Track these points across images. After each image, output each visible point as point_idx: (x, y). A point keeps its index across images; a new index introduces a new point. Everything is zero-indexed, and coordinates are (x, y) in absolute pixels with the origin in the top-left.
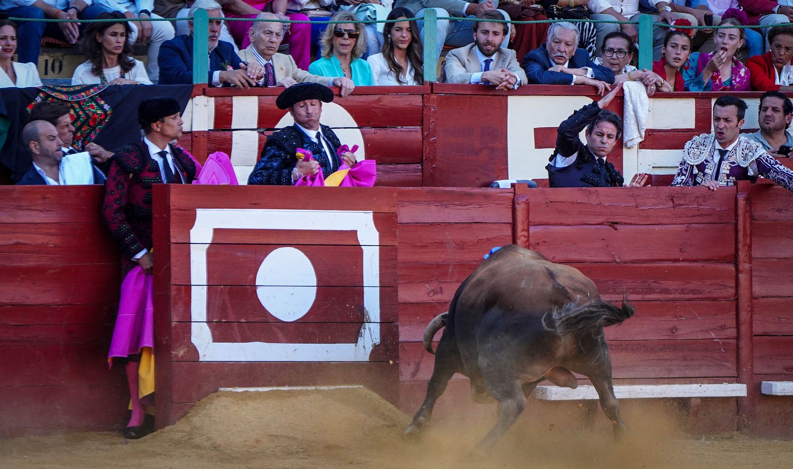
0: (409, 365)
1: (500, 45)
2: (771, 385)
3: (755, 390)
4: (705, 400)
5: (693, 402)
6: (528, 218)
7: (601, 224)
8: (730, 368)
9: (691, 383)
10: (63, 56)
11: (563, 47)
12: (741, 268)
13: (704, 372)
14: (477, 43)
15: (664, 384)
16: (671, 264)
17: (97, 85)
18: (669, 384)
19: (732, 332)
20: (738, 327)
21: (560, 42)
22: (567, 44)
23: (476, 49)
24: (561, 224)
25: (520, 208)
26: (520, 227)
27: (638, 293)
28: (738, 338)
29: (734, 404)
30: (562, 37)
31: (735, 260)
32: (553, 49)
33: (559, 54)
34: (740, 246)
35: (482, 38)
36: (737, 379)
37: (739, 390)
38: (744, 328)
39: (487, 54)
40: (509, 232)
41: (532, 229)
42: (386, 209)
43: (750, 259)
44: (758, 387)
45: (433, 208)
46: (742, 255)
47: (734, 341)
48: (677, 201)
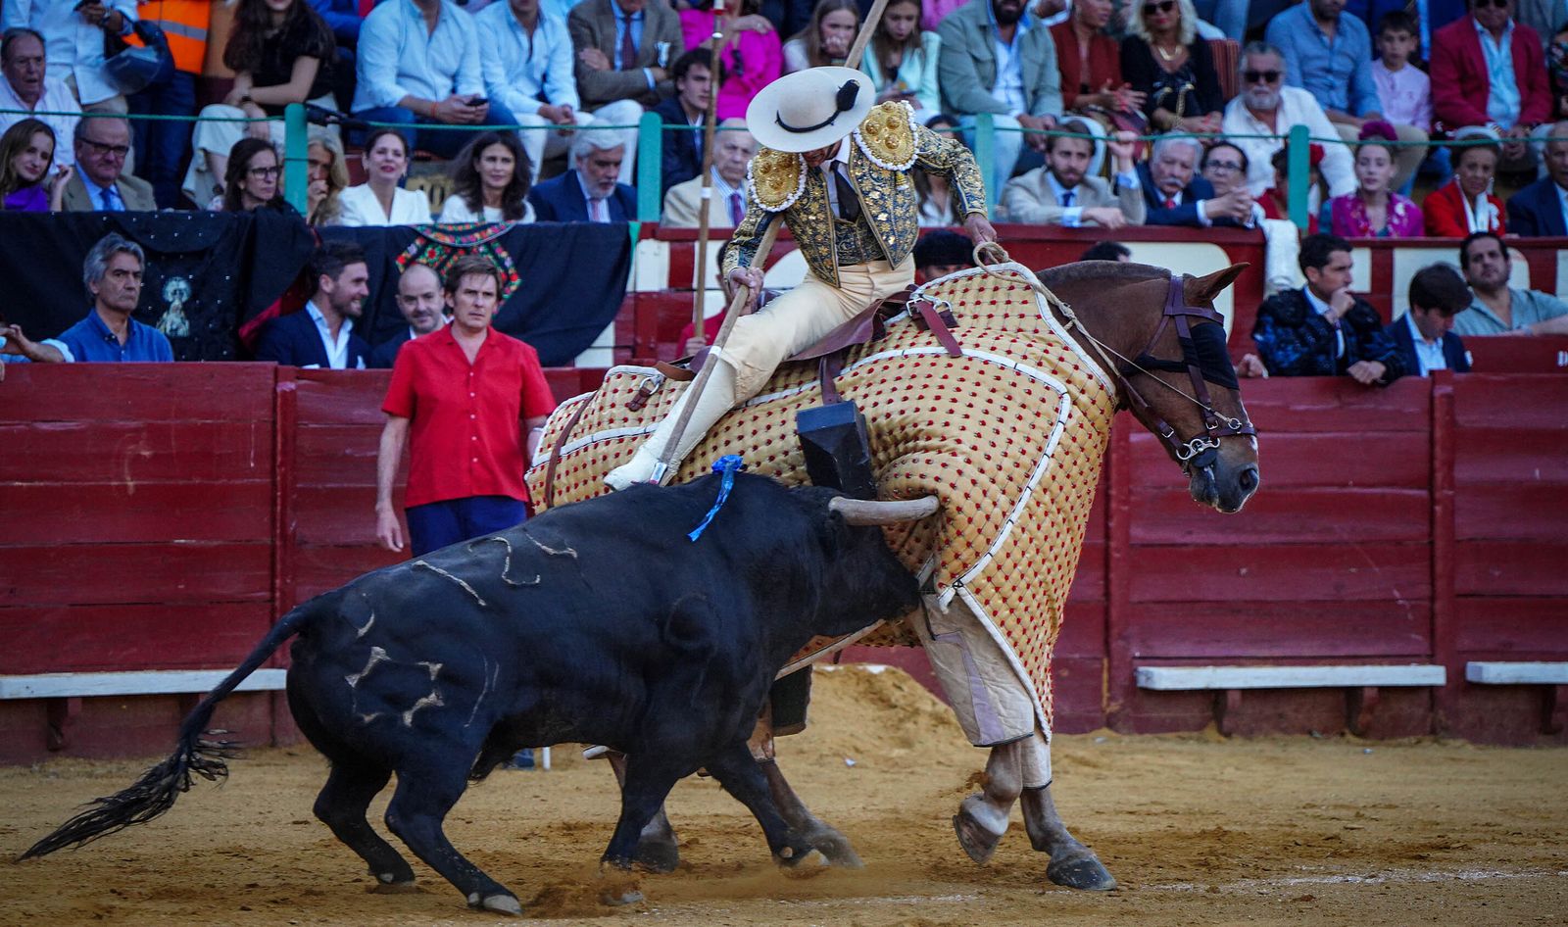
1: (1085, 172)
2: (1480, 669)
3: (1456, 675)
4: (1385, 691)
5: (1367, 694)
8: (1419, 641)
9: (1364, 664)
10: (445, 180)
11: (1177, 170)
12: (1438, 495)
13: (1382, 648)
14: (1052, 168)
15: (1324, 665)
16: (1335, 490)
17: (497, 224)
18: (1330, 665)
19: (1424, 590)
20: (1433, 584)
21: (1172, 162)
22: (1184, 166)
23: (1050, 176)
28: (1432, 599)
29: (1425, 696)
30: (1177, 155)
31: (1429, 483)
32: (1161, 172)
33: (1171, 180)
34: (1437, 464)
35: (1062, 163)
36: (1431, 659)
37: (1434, 675)
38: (1441, 584)
39: (1068, 185)
43: (1451, 483)
44: (1463, 671)
46: (1439, 476)
47: (1426, 603)
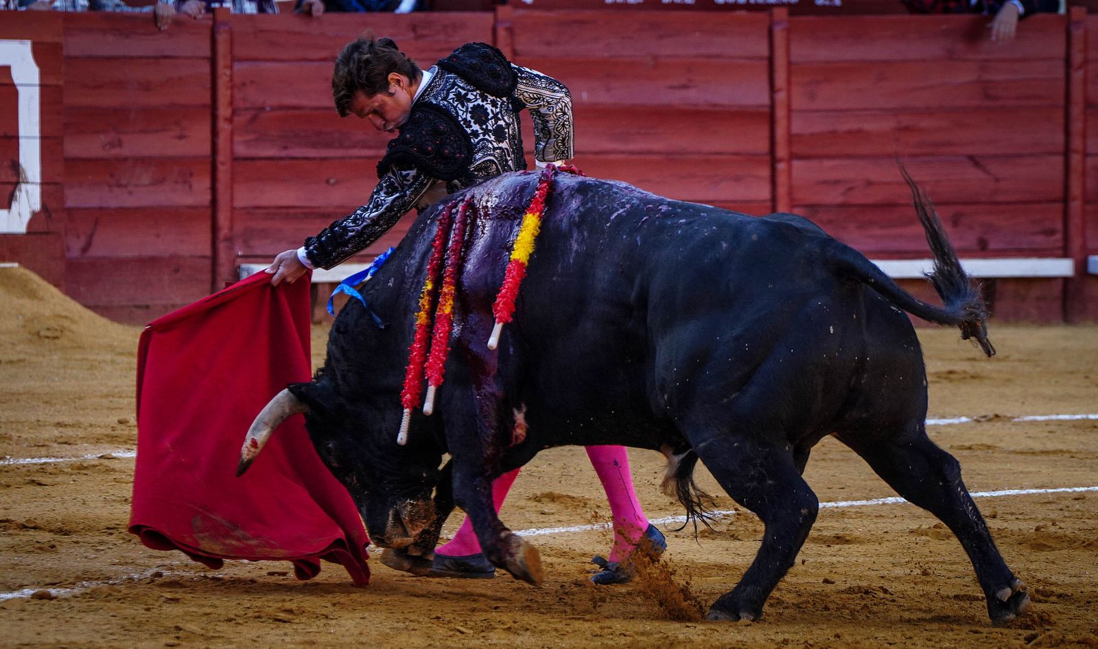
0: (78, 237)
6: (231, 52)
7: (325, 60)
24: (274, 60)
25: (222, 38)
26: (222, 62)
27: (370, 148)
40: (206, 69)
41: (237, 66)
42: (48, 38)
45: (110, 38)
48: (420, 32)
